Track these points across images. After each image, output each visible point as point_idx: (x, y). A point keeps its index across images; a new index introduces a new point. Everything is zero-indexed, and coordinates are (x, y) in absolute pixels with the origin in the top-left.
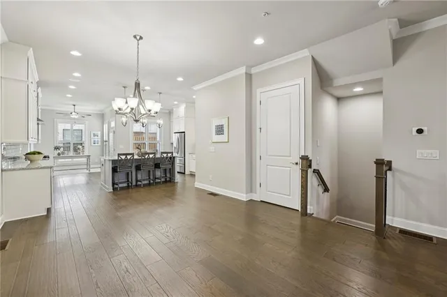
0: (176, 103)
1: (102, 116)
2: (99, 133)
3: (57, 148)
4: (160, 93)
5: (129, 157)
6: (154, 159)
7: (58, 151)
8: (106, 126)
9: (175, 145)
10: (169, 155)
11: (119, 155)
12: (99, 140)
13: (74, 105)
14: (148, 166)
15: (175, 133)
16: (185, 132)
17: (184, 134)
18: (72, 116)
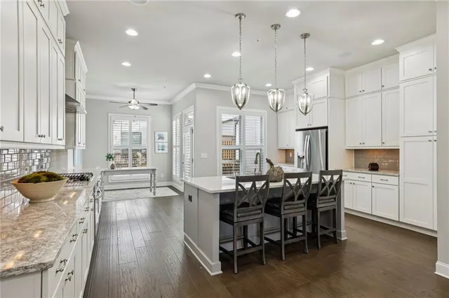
0: (310, 69)
1: (170, 108)
2: (166, 135)
3: (109, 157)
5: (258, 185)
7: (112, 162)
8: (176, 123)
10: (335, 177)
12: (166, 145)
13: (134, 90)
14: (295, 206)
15: (297, 130)
16: (327, 128)
17: (325, 130)
18: (132, 107)
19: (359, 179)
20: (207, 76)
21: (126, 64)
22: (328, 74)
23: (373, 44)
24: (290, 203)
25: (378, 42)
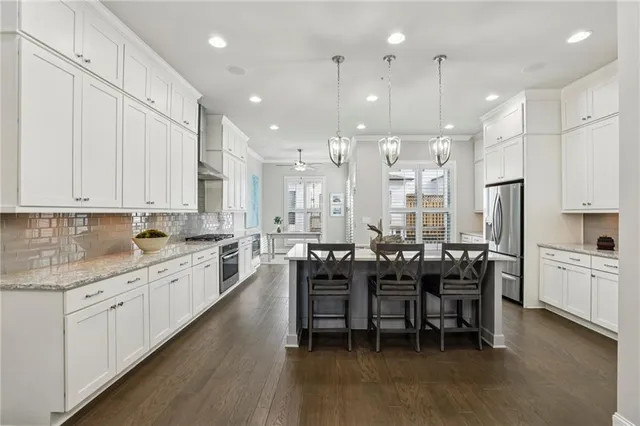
0: (492, 97)
2: (342, 196)
4: (440, 58)
5: (339, 255)
6: (420, 263)
9: (489, 217)
10: (473, 255)
11: (311, 247)
12: (342, 208)
13: (300, 151)
14: (400, 287)
15: (487, 186)
16: (522, 181)
17: (519, 184)
18: (297, 169)
19: (571, 261)
20: (361, 127)
21: (274, 127)
22: (524, 101)
23: (571, 40)
24: (389, 282)
25: (579, 37)
